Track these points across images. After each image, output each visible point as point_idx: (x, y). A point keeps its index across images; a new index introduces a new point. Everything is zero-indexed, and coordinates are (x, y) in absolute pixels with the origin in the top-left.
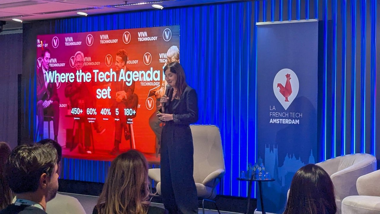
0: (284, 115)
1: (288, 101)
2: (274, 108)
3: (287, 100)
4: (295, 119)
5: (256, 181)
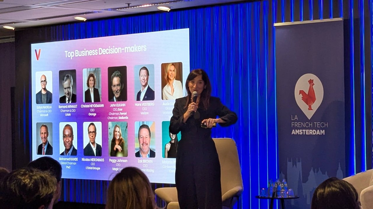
1: (312, 110)
2: (296, 118)
3: (310, 109)
4: (320, 129)
5: (278, 199)
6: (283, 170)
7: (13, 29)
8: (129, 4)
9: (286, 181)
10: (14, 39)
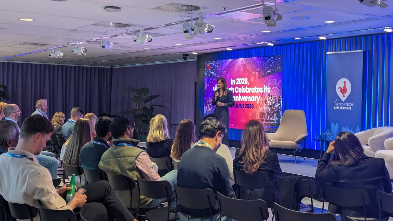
0: (342, 104)
2: (336, 101)
3: (344, 96)
4: (349, 107)
5: (326, 141)
6: (329, 127)
7: (197, 54)
8: (253, 42)
9: (330, 132)
10: (197, 59)
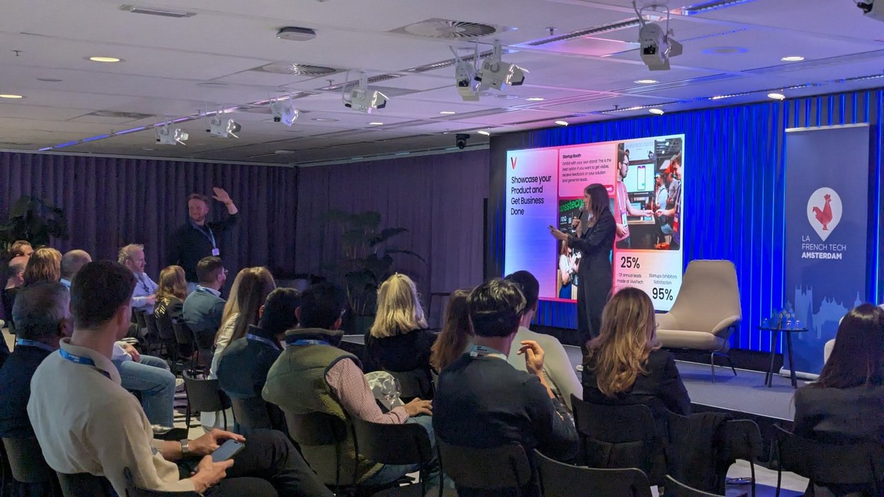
0: (821, 247)
1: (827, 230)
2: (808, 239)
3: (825, 228)
4: (836, 252)
5: (783, 331)
6: (790, 298)
7: (489, 134)
8: (616, 106)
9: (794, 310)
10: (489, 145)
